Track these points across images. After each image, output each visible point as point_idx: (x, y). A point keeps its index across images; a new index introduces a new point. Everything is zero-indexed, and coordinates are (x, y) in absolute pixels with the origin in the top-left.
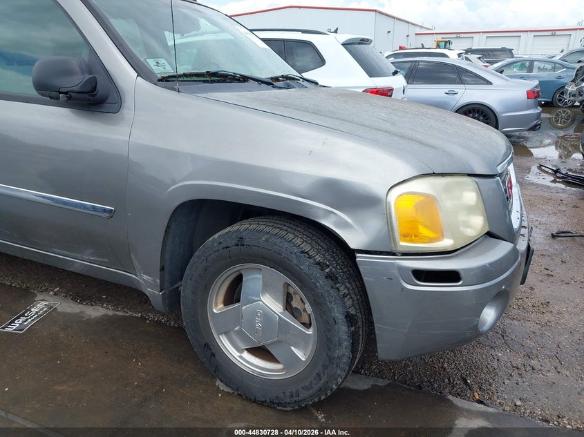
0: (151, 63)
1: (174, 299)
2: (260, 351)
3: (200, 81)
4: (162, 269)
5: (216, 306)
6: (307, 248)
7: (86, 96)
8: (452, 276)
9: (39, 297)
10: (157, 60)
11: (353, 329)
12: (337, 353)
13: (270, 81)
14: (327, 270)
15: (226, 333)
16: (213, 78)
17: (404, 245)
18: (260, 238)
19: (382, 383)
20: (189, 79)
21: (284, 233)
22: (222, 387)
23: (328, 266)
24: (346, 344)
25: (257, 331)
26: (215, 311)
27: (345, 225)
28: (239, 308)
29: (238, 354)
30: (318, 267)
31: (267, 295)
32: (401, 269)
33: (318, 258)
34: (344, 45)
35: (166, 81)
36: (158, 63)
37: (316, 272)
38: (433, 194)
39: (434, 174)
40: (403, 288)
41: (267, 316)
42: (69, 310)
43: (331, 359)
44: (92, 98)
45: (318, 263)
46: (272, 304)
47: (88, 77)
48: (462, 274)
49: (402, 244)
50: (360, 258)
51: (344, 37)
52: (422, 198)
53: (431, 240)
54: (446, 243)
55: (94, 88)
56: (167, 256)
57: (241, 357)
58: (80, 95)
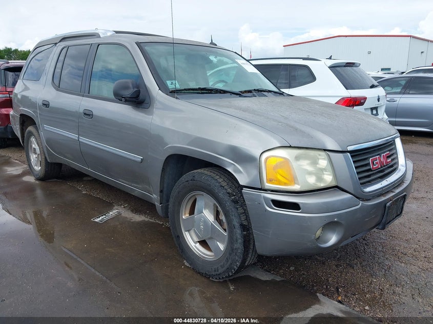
0: (169, 83)
1: (166, 209)
2: (203, 243)
3: (193, 93)
4: (161, 191)
5: (185, 214)
6: (224, 184)
7: (134, 99)
8: (295, 206)
9: (116, 207)
10: (172, 81)
11: (245, 233)
12: (236, 246)
13: (240, 93)
14: (233, 198)
15: (189, 231)
16: (203, 91)
17: (268, 185)
18: (202, 177)
19: (278, 279)
20: (188, 92)
21: (214, 175)
22: (186, 264)
23: (234, 196)
24: (240, 241)
25: (201, 230)
26: (183, 217)
27: (239, 172)
28: (194, 217)
29: (194, 244)
30: (228, 195)
31: (207, 210)
32: (265, 198)
33: (229, 190)
34: (330, 67)
35: (174, 93)
36: (172, 83)
37: (226, 198)
38: (287, 157)
39: (290, 147)
40: (266, 210)
41: (206, 222)
42: (127, 216)
43: (232, 250)
44: (137, 101)
45: (229, 193)
46: (209, 216)
47: (136, 89)
48: (301, 206)
49: (267, 184)
50: (245, 190)
51: (331, 62)
52: (281, 160)
53: (285, 184)
54: (297, 187)
55: (138, 96)
56: (165, 185)
57: (195, 246)
58: (131, 99)
